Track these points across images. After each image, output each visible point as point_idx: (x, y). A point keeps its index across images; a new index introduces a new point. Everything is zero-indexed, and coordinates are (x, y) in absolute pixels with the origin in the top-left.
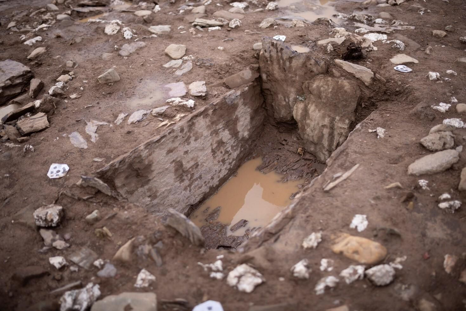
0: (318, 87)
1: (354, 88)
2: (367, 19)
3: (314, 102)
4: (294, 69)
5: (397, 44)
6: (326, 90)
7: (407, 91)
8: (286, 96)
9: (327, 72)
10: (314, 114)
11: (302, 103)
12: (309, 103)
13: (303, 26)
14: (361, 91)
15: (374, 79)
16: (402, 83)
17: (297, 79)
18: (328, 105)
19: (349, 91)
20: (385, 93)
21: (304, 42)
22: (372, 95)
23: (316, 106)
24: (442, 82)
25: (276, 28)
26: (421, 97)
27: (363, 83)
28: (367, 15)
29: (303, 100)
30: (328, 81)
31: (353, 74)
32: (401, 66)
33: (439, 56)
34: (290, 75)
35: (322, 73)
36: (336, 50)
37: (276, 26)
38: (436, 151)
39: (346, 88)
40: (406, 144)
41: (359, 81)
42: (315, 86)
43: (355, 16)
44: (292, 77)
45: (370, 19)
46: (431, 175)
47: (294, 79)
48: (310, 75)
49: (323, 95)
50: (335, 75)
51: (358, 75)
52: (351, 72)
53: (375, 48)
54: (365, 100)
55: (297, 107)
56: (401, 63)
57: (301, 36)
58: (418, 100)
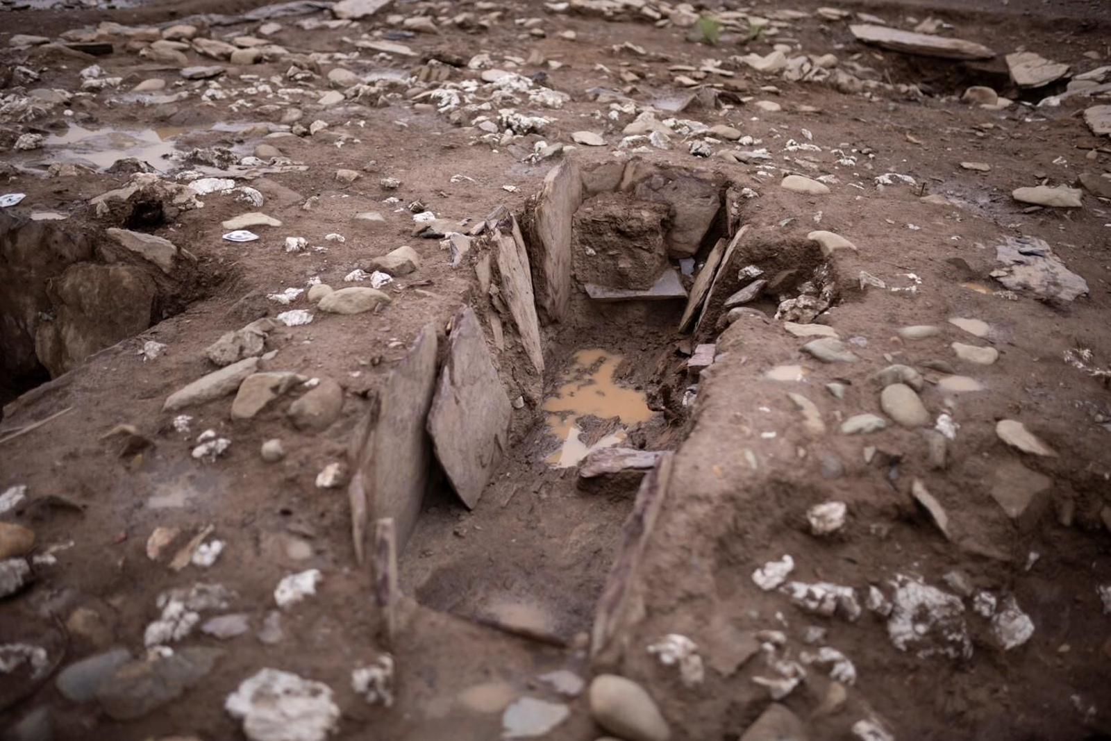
0: (74, 287)
1: (140, 280)
2: (219, 157)
3: (72, 319)
4: (23, 256)
5: (246, 195)
6: (89, 291)
7: (232, 273)
8: (20, 316)
9: (92, 254)
10: (77, 346)
11: (49, 327)
12: (62, 324)
13: (75, 173)
14: (157, 285)
15: (178, 259)
16: (225, 261)
17: (33, 276)
18: (97, 322)
19: (131, 287)
20: (198, 283)
21: (62, 204)
22: (177, 291)
23: (77, 328)
24: (309, 254)
25: (13, 181)
26: (255, 281)
27: (158, 269)
28: (219, 150)
29: (51, 318)
30: (90, 271)
31: (139, 253)
32: (240, 233)
33: (329, 212)
34: (17, 269)
35: (83, 259)
36: (116, 212)
37: (14, 178)
38: (229, 363)
39: (126, 282)
40: (186, 363)
41: (152, 267)
42: (67, 285)
43: (197, 152)
44: (21, 273)
45: (226, 156)
46: (200, 406)
47: (26, 276)
48: (59, 263)
49: (86, 301)
50: (107, 259)
51: (149, 255)
52: (137, 250)
53: (200, 204)
54: (167, 304)
55: (40, 335)
56: (242, 226)
57: (59, 192)
58: (248, 289)
